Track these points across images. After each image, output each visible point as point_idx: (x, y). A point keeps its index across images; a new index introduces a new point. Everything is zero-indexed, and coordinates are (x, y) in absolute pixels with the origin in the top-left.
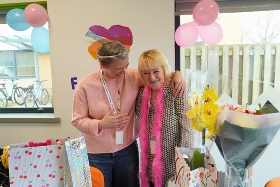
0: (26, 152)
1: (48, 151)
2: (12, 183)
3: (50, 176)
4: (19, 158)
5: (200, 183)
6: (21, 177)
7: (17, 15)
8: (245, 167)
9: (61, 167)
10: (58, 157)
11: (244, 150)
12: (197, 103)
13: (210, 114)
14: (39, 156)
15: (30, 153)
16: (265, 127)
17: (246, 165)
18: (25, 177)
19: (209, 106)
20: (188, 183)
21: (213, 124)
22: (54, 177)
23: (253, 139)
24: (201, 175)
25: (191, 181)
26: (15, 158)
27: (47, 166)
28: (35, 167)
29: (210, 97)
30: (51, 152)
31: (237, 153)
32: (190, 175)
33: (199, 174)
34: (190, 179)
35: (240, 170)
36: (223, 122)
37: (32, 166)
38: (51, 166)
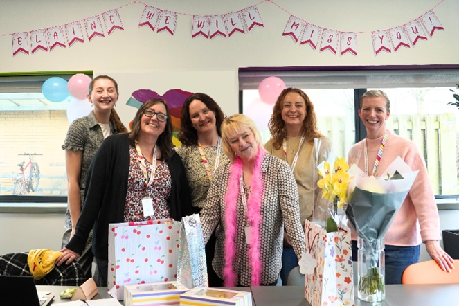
0: (135, 231)
1: (158, 231)
2: (118, 267)
3: (159, 260)
4: (127, 237)
5: (335, 247)
6: (128, 260)
7: (56, 84)
8: (377, 238)
9: (170, 251)
10: (168, 238)
11: (375, 216)
12: (328, 173)
13: (341, 183)
14: (148, 237)
15: (139, 233)
16: (391, 192)
17: (378, 235)
18: (132, 261)
19: (339, 176)
20: (325, 245)
21: (344, 192)
22: (163, 262)
23: (382, 205)
24: (336, 239)
25: (327, 243)
26: (122, 237)
27: (156, 248)
28: (144, 249)
29: (341, 166)
30: (161, 232)
31: (368, 220)
32: (326, 236)
33: (334, 238)
34: (326, 241)
35: (372, 241)
36: (353, 189)
37: (141, 248)
38: (160, 248)
